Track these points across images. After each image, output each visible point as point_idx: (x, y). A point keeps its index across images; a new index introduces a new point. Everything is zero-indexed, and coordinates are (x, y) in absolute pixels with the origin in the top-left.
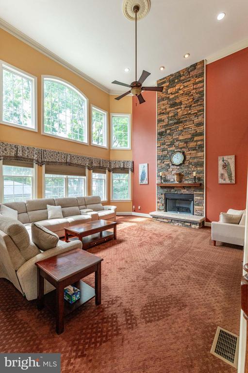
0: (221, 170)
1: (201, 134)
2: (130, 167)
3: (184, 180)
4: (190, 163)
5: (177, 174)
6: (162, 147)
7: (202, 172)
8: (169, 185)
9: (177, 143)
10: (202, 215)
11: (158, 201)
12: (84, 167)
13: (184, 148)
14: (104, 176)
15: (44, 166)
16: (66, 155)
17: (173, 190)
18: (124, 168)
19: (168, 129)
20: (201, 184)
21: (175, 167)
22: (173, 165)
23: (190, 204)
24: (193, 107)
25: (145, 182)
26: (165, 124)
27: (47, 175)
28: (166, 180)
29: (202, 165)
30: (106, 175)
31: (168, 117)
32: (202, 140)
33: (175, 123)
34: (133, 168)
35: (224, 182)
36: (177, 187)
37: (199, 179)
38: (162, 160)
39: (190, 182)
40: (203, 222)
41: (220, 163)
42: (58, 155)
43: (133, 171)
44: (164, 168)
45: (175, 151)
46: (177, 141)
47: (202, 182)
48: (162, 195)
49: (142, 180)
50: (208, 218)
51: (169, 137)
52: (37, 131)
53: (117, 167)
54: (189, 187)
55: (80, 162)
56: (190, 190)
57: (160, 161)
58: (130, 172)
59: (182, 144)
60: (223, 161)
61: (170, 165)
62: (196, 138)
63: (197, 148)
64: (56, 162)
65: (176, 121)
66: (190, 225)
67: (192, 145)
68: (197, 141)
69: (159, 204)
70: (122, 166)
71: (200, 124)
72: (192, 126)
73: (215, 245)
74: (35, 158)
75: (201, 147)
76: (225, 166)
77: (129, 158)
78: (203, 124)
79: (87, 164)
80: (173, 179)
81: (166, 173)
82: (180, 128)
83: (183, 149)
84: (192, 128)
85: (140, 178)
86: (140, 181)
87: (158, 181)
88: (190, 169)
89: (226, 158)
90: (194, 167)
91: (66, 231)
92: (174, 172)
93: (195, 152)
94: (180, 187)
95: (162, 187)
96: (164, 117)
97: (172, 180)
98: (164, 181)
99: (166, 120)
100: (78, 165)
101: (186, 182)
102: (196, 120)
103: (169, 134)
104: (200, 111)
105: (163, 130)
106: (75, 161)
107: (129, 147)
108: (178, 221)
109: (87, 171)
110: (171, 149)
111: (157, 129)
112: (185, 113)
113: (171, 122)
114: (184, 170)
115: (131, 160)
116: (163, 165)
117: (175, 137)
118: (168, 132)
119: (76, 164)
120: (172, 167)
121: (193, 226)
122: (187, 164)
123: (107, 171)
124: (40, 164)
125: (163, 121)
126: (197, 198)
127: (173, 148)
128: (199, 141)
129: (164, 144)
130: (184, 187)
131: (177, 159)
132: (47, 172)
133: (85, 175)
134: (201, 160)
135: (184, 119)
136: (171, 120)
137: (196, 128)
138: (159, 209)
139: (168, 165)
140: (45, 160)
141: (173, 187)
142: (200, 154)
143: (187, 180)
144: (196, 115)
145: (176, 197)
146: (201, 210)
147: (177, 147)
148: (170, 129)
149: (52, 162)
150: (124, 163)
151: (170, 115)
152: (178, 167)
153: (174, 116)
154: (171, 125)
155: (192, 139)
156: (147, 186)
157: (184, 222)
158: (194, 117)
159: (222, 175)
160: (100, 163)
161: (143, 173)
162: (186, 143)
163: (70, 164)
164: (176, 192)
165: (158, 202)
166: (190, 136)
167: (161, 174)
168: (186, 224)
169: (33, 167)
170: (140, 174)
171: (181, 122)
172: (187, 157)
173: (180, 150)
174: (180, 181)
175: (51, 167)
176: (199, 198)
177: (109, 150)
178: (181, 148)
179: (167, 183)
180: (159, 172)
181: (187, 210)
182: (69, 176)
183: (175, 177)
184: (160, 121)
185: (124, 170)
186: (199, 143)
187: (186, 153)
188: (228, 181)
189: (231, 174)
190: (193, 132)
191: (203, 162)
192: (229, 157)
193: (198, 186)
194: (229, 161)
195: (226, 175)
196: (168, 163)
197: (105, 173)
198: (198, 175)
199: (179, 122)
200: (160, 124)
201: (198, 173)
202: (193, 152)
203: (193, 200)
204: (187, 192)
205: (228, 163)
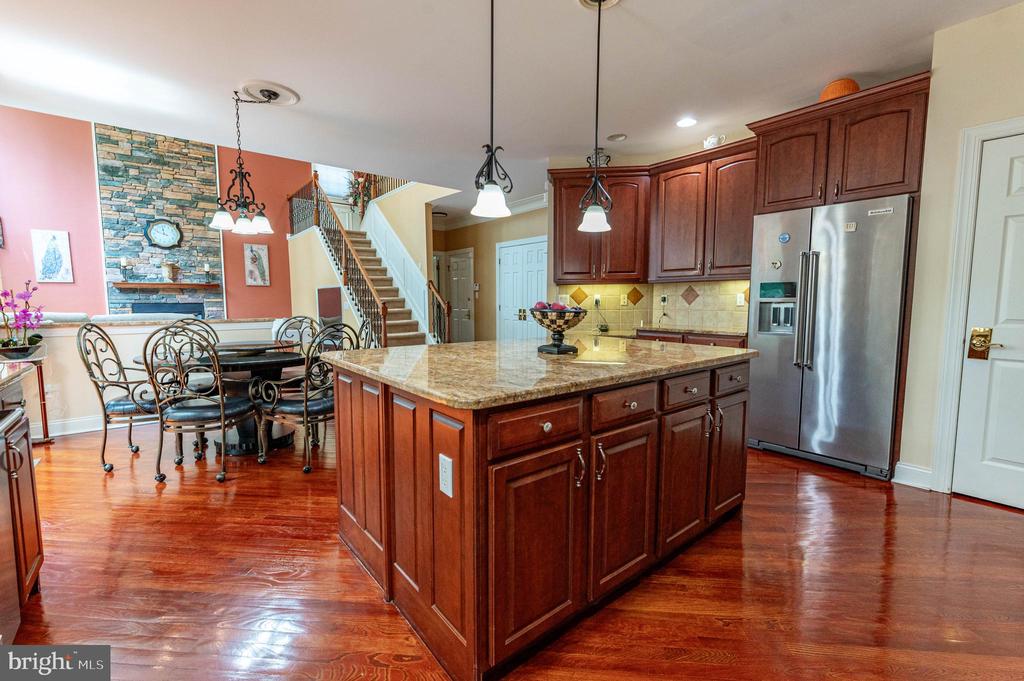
0: (249, 265)
1: (212, 200)
3: (181, 277)
4: (192, 248)
5: (169, 265)
7: (217, 265)
8: (143, 286)
9: (159, 203)
13: (177, 215)
17: (155, 296)
19: (132, 167)
20: (218, 286)
21: (159, 250)
22: (153, 245)
25: (64, 275)
26: (120, 152)
28: (135, 276)
29: (216, 253)
31: (131, 141)
33: (151, 161)
35: (254, 283)
36: (166, 289)
37: (214, 277)
38: (119, 231)
39: (195, 282)
41: (248, 254)
44: (126, 248)
45: (157, 217)
46: (160, 197)
47: (219, 282)
48: (124, 307)
49: (50, 271)
51: (135, 183)
54: (193, 289)
56: (196, 296)
57: (113, 232)
59: (171, 208)
60: (252, 251)
61: (145, 244)
62: (202, 205)
63: (206, 223)
65: (152, 156)
67: (194, 214)
68: (204, 210)
71: (209, 182)
72: (193, 180)
76: (255, 260)
78: (215, 184)
80: (157, 274)
81: (134, 260)
82: (165, 176)
83: (176, 219)
84: (194, 186)
85: (39, 266)
86: (39, 275)
87: (112, 276)
88: (193, 259)
89: (255, 247)
90: (201, 255)
92: (155, 261)
93: (201, 228)
94: (174, 290)
95: (123, 290)
96: (119, 136)
97: (154, 276)
98: (130, 277)
99: (125, 146)
101: (187, 281)
102: (201, 173)
103: (137, 179)
104: (206, 158)
105: (118, 163)
110: (144, 211)
111: (98, 155)
112: (177, 150)
113: (141, 154)
114: (180, 259)
116: (122, 242)
117: (153, 190)
118: (133, 172)
120: (149, 250)
122: (187, 249)
125: (116, 143)
126: (211, 309)
127: (149, 211)
128: (209, 211)
129: (121, 196)
130: (182, 289)
131: (165, 235)
134: (213, 245)
135: (175, 161)
136: (139, 149)
137: (202, 187)
139: (138, 244)
141: (154, 291)
142: (210, 234)
143: (189, 277)
144: (200, 162)
147: (160, 212)
148: (138, 168)
151: (135, 138)
152: (167, 252)
153: (149, 144)
154: (139, 159)
155: (193, 203)
156: (67, 288)
158: (195, 164)
159: (251, 272)
161: (51, 254)
162: (182, 207)
164: (163, 301)
166: (189, 197)
167: (123, 262)
170: (38, 254)
171: (165, 164)
172: (185, 234)
173: (168, 219)
174: (174, 279)
176: (214, 309)
178: (171, 216)
179: (137, 281)
180: (111, 254)
183: (164, 272)
184: (105, 140)
186: (210, 215)
187: (181, 224)
188: (260, 282)
189: (264, 272)
190: (195, 191)
191: (220, 248)
192: (260, 246)
193: (211, 287)
194: (260, 252)
195: (257, 273)
196: (137, 239)
198: (212, 270)
199: (161, 162)
200: (107, 148)
201: (211, 266)
202: (197, 228)
203: (201, 313)
204: (190, 300)
205: (259, 256)
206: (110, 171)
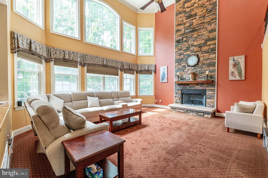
0: (231, 69)
1: (214, 39)
2: (153, 69)
3: (197, 78)
4: (203, 64)
5: (192, 73)
6: (179, 52)
7: (214, 71)
8: (185, 83)
9: (192, 48)
10: (213, 107)
11: (176, 95)
12: (117, 68)
13: (198, 51)
14: (133, 77)
15: (86, 67)
16: (103, 59)
17: (188, 87)
18: (148, 70)
19: (184, 37)
20: (213, 81)
21: (190, 68)
22: (188, 66)
23: (203, 98)
24: (207, 16)
25: (165, 80)
26: (181, 33)
27: (88, 74)
28: (182, 79)
29: (214, 65)
30: (134, 75)
31: (185, 27)
32: (215, 44)
33: (190, 32)
34: (156, 70)
35: (234, 79)
36: (191, 84)
37: (211, 77)
38: (179, 63)
39: (203, 80)
40: (214, 113)
41: (231, 62)
42: (97, 59)
43: (155, 72)
44: (181, 69)
45: (191, 54)
46: (192, 46)
47: (214, 79)
48: (179, 90)
49: (163, 79)
50: (219, 109)
51: (185, 43)
52: (80, 39)
53: (143, 69)
54: (202, 84)
55: (114, 65)
56: (203, 86)
57: (177, 63)
58: (153, 73)
59: (196, 49)
60: (234, 60)
61: (186, 66)
62: (208, 43)
63: (210, 51)
64: (95, 64)
65: (191, 30)
66: (204, 115)
67: (205, 48)
68: (209, 45)
69: (176, 98)
70: (147, 69)
71: (212, 31)
72: (206, 33)
73: (228, 131)
74: (78, 60)
75: (213, 50)
76: (235, 65)
77: (152, 62)
78: (215, 30)
79: (119, 67)
80: (188, 77)
81: (183, 73)
82: (195, 36)
83: (197, 53)
86: (161, 80)
87: (175, 79)
88: (203, 69)
89: (236, 58)
90: (206, 67)
91: (100, 116)
92: (189, 72)
93: (208, 54)
94: (195, 84)
95: (179, 84)
96: (181, 27)
97: (188, 78)
98: (181, 79)
99: (183, 30)
100: (112, 67)
101: (200, 80)
102: (209, 28)
103: (186, 41)
104: (213, 19)
105: (180, 38)
106: (110, 64)
107: (152, 54)
108: (192, 111)
109: (119, 72)
110: (187, 53)
111: (175, 37)
112: (200, 23)
113: (187, 31)
114: (198, 70)
115: (154, 64)
116: (180, 66)
117: (190, 43)
118: (185, 39)
119: (110, 66)
120: (187, 68)
121: (206, 116)
122: (201, 65)
123: (135, 72)
124: (83, 65)
125: (180, 30)
126: (209, 92)
127: (189, 52)
128: (212, 45)
129: (180, 50)
130: (197, 84)
131: (193, 61)
132: (88, 71)
133: (118, 75)
134: (213, 61)
135: (199, 28)
136: (187, 29)
137: (209, 34)
138: (176, 102)
139: (184, 66)
140: (87, 62)
141: (188, 84)
142: (212, 56)
143: (201, 78)
144: (209, 23)
145: (191, 92)
146: (213, 103)
147: (192, 51)
148: (186, 37)
149: (92, 64)
150: (148, 66)
151: (186, 25)
152: (193, 68)
153: (190, 26)
154: (187, 33)
155: (205, 44)
156: (166, 84)
157: (198, 112)
158: (207, 25)
159: (232, 73)
160: (129, 66)
161: (164, 74)
162: (200, 47)
163: (106, 66)
164: (191, 88)
165: (176, 97)
166: (203, 42)
167: (178, 74)
168: (200, 114)
169: (77, 68)
170: (161, 74)
171: (196, 30)
172: (201, 59)
173: (194, 54)
174: (195, 79)
175: (91, 68)
176: (211, 93)
177: (137, 56)
178: (195, 52)
179: (183, 81)
180: (176, 72)
181: (200, 103)
182: (105, 76)
183: (190, 76)
184: (178, 31)
185: (148, 72)
186: (212, 47)
187: (200, 55)
188: (238, 78)
189: (241, 72)
190: (206, 38)
191: (215, 62)
192: (240, 57)
193: (210, 82)
194: (239, 60)
195: (236, 73)
196: (184, 64)
197: (134, 74)
198: (210, 74)
199: (194, 30)
200: (178, 34)
201: (210, 72)
202: (206, 55)
203: (205, 94)
204: (200, 88)
205: (239, 62)
206: (178, 42)
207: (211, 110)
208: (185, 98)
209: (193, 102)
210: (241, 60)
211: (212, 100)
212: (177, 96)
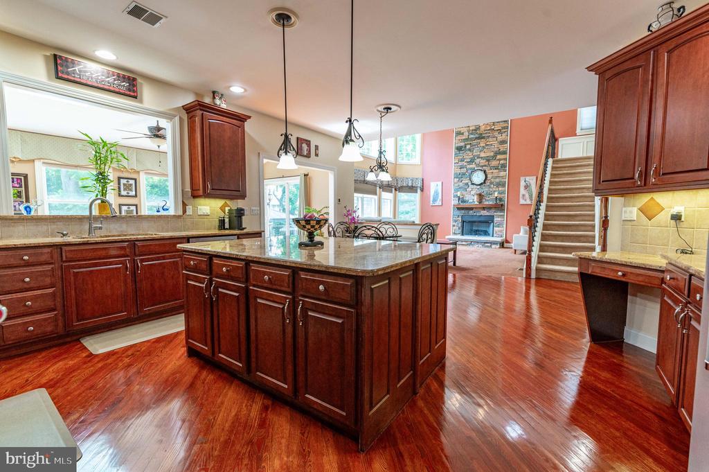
0: (522, 191)
1: (504, 153)
2: (419, 185)
3: (484, 200)
4: (491, 183)
5: (477, 194)
6: (460, 164)
7: (503, 193)
8: (468, 206)
9: (478, 161)
10: (501, 236)
11: (454, 223)
12: (376, 185)
13: (485, 166)
14: (391, 195)
16: (364, 173)
17: (471, 212)
18: (412, 186)
19: (468, 144)
20: (502, 205)
21: (475, 186)
22: (473, 184)
23: (490, 226)
25: (439, 203)
26: (464, 138)
28: (464, 201)
29: (504, 185)
32: (506, 159)
33: (476, 138)
34: (423, 186)
35: (525, 203)
36: (476, 208)
37: (501, 200)
38: (459, 178)
39: (491, 203)
40: (503, 243)
41: (523, 184)
42: (359, 172)
43: (422, 190)
44: (462, 187)
45: (476, 169)
46: (478, 157)
47: (503, 202)
48: (458, 217)
49: (435, 200)
50: (508, 239)
51: (468, 152)
53: (404, 185)
54: (489, 208)
56: (491, 211)
57: (457, 179)
58: (419, 190)
59: (483, 162)
60: (525, 181)
61: (470, 184)
62: (499, 157)
63: (500, 167)
65: (477, 136)
66: (491, 245)
67: (494, 163)
68: (500, 160)
69: (455, 228)
70: (410, 185)
71: (503, 142)
72: (496, 144)
73: (515, 253)
75: (504, 166)
76: (527, 187)
77: (417, 174)
78: (507, 143)
79: (379, 182)
80: (472, 199)
81: (464, 193)
82: (482, 145)
83: (484, 168)
84: (496, 146)
85: (432, 199)
86: (431, 202)
87: (455, 202)
88: (491, 190)
89: (527, 178)
90: (495, 187)
92: (473, 192)
93: (497, 171)
94: (480, 208)
95: (459, 209)
96: (464, 130)
97: (471, 201)
98: (462, 202)
99: (467, 134)
100: (372, 183)
101: (487, 203)
102: (500, 138)
103: (469, 150)
104: (504, 128)
105: (462, 144)
107: (418, 161)
108: (478, 242)
109: (378, 189)
110: (471, 166)
111: (455, 142)
112: (489, 129)
113: (472, 136)
114: (485, 190)
115: (420, 176)
116: (461, 184)
117: (476, 154)
118: (468, 147)
120: (471, 186)
121: (493, 246)
122: (488, 184)
123: (393, 189)
125: (463, 134)
126: (497, 219)
127: (473, 166)
128: (502, 160)
129: (462, 160)
130: (484, 208)
131: (478, 177)
133: (376, 194)
134: (503, 180)
135: (487, 135)
136: (472, 134)
137: (500, 146)
138: (455, 234)
139: (467, 184)
141: (472, 209)
142: (502, 174)
143: (488, 200)
144: (500, 131)
145: (475, 219)
146: (501, 231)
147: (478, 165)
148: (471, 144)
150: (413, 180)
151: (471, 128)
152: (479, 187)
153: (475, 130)
154: (472, 139)
155: (494, 157)
156: (441, 207)
157: (484, 243)
158: (497, 133)
159: (523, 195)
161: (436, 193)
162: (488, 160)
163: (367, 182)
164: (475, 214)
165: (454, 226)
166: (492, 154)
167: (459, 194)
168: (486, 245)
170: (432, 193)
171: (483, 138)
172: (488, 176)
173: (481, 168)
174: (480, 202)
176: (500, 219)
177: (395, 165)
178: (482, 166)
179: (465, 204)
180: (456, 191)
181: (486, 233)
182: (365, 196)
183: (476, 198)
184: (459, 134)
185: (412, 189)
186: (502, 162)
187: (487, 171)
188: (528, 202)
189: (532, 195)
190: (496, 149)
191: (506, 182)
192: (531, 177)
193: (499, 206)
194: (531, 181)
195: (527, 196)
196: (467, 181)
197: (391, 192)
198: (500, 196)
199: (481, 137)
200: (459, 138)
201: (499, 193)
202: (495, 171)
203: (493, 222)
204: (488, 214)
205: (530, 184)
206: (459, 149)
207: (499, 239)
208: (467, 227)
209: (477, 233)
210: (532, 181)
211: (499, 229)
212: (456, 224)
